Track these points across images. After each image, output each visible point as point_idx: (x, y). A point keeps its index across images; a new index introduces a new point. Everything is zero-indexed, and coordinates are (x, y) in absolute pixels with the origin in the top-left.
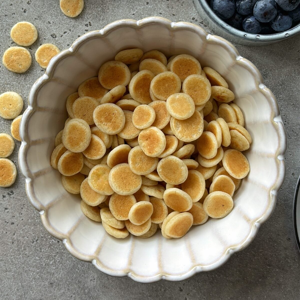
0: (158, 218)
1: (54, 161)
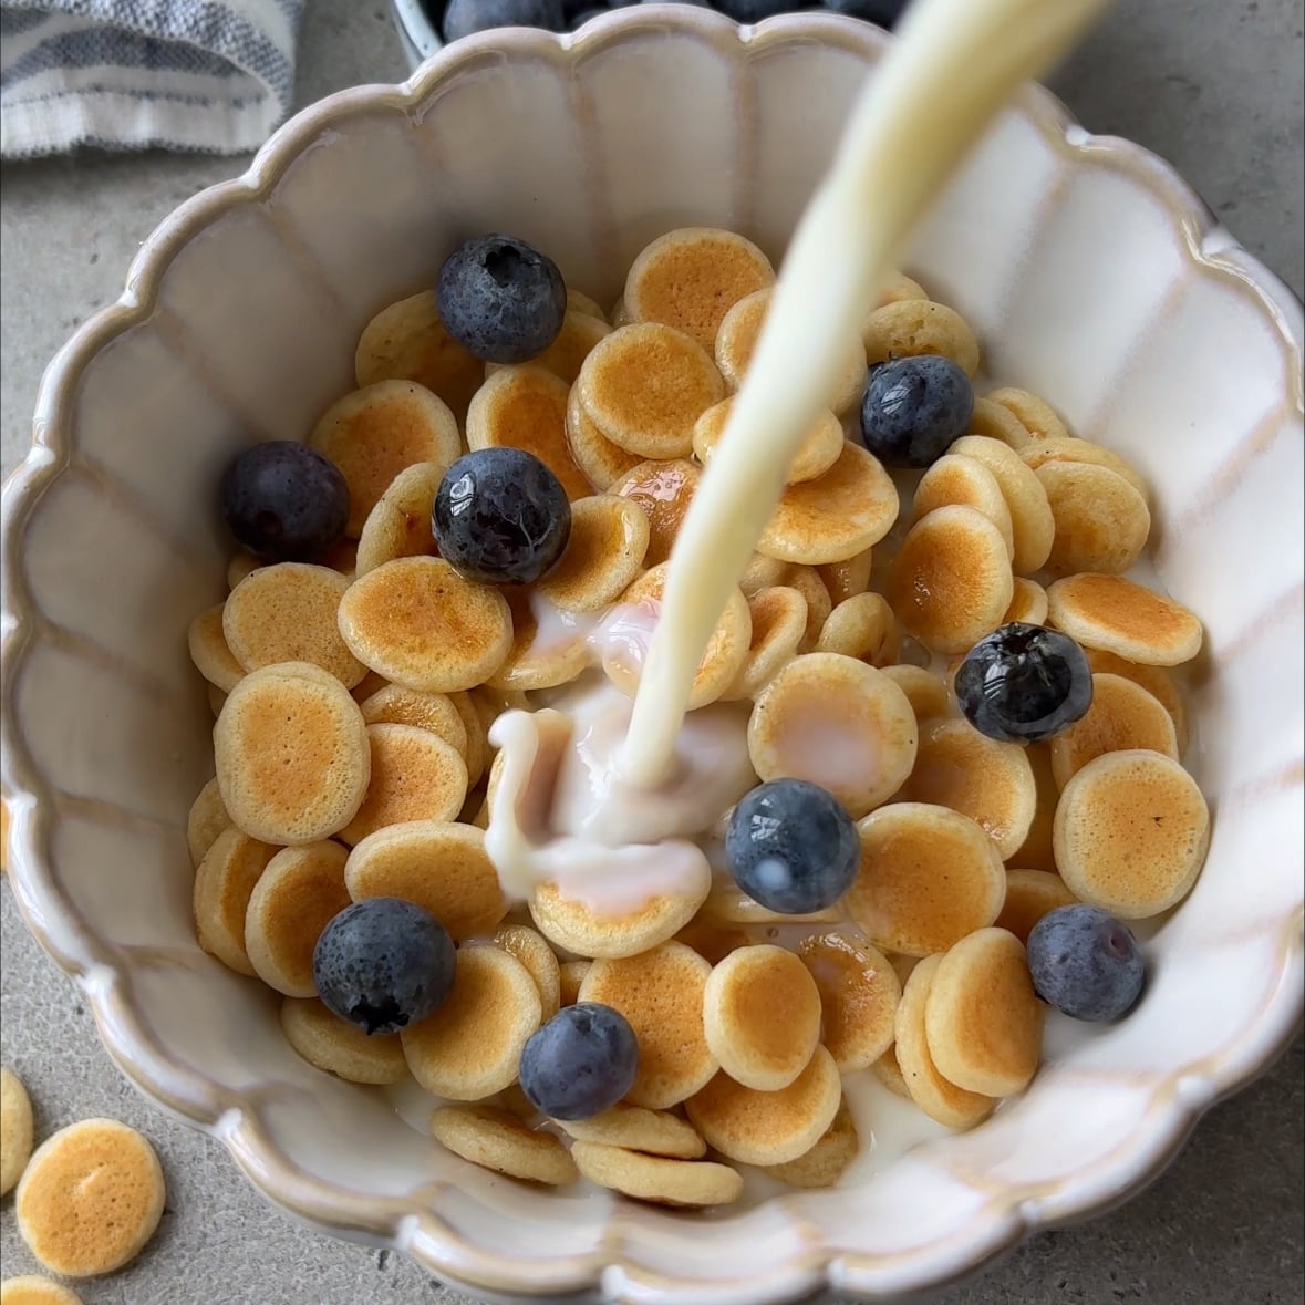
0: (859, 1031)
1: (214, 918)
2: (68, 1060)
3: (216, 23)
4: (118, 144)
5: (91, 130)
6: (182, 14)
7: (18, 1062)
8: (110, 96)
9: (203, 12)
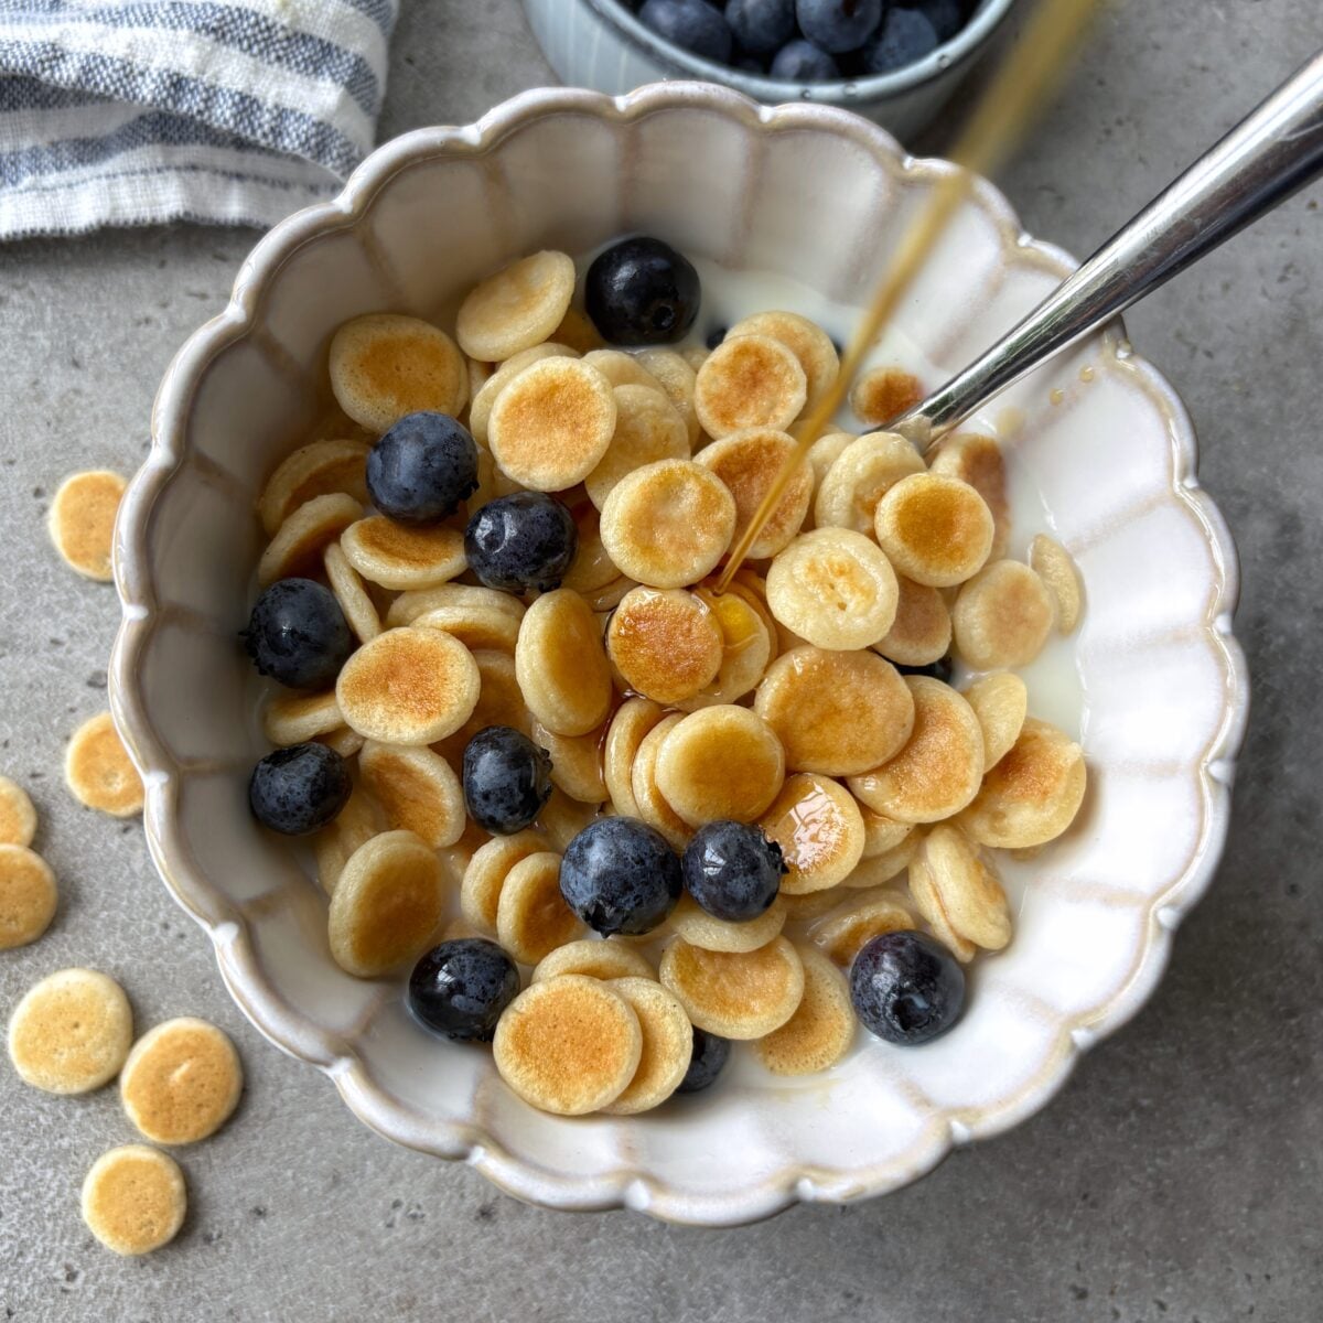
2: (159, 967)
3: (323, 140)
4: (211, 220)
5: (189, 206)
6: (295, 130)
7: (117, 968)
8: (204, 176)
9: (314, 130)
